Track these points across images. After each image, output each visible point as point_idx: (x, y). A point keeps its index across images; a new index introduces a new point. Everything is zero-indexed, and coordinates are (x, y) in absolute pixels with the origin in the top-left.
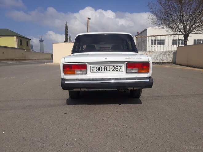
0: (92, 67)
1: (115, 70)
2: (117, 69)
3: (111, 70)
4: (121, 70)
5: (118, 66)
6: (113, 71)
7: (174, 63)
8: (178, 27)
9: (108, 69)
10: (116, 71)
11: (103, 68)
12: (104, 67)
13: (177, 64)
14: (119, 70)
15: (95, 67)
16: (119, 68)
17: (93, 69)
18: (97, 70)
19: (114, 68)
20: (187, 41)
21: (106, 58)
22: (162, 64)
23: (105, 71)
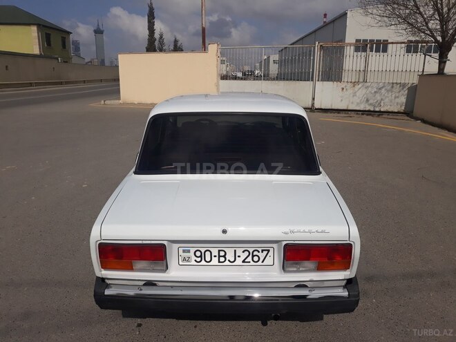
0: (184, 251)
1: (250, 259)
2: (256, 259)
3: (239, 261)
4: (269, 261)
5: (260, 250)
6: (244, 261)
7: (408, 113)
8: (427, 24)
9: (230, 256)
10: (252, 263)
11: (215, 252)
12: (219, 251)
13: (417, 119)
14: (261, 260)
15: (193, 250)
16: (262, 255)
17: (186, 255)
18: (199, 259)
19: (247, 253)
20: (445, 62)
21: (224, 232)
22: (379, 115)
23: (219, 262)
